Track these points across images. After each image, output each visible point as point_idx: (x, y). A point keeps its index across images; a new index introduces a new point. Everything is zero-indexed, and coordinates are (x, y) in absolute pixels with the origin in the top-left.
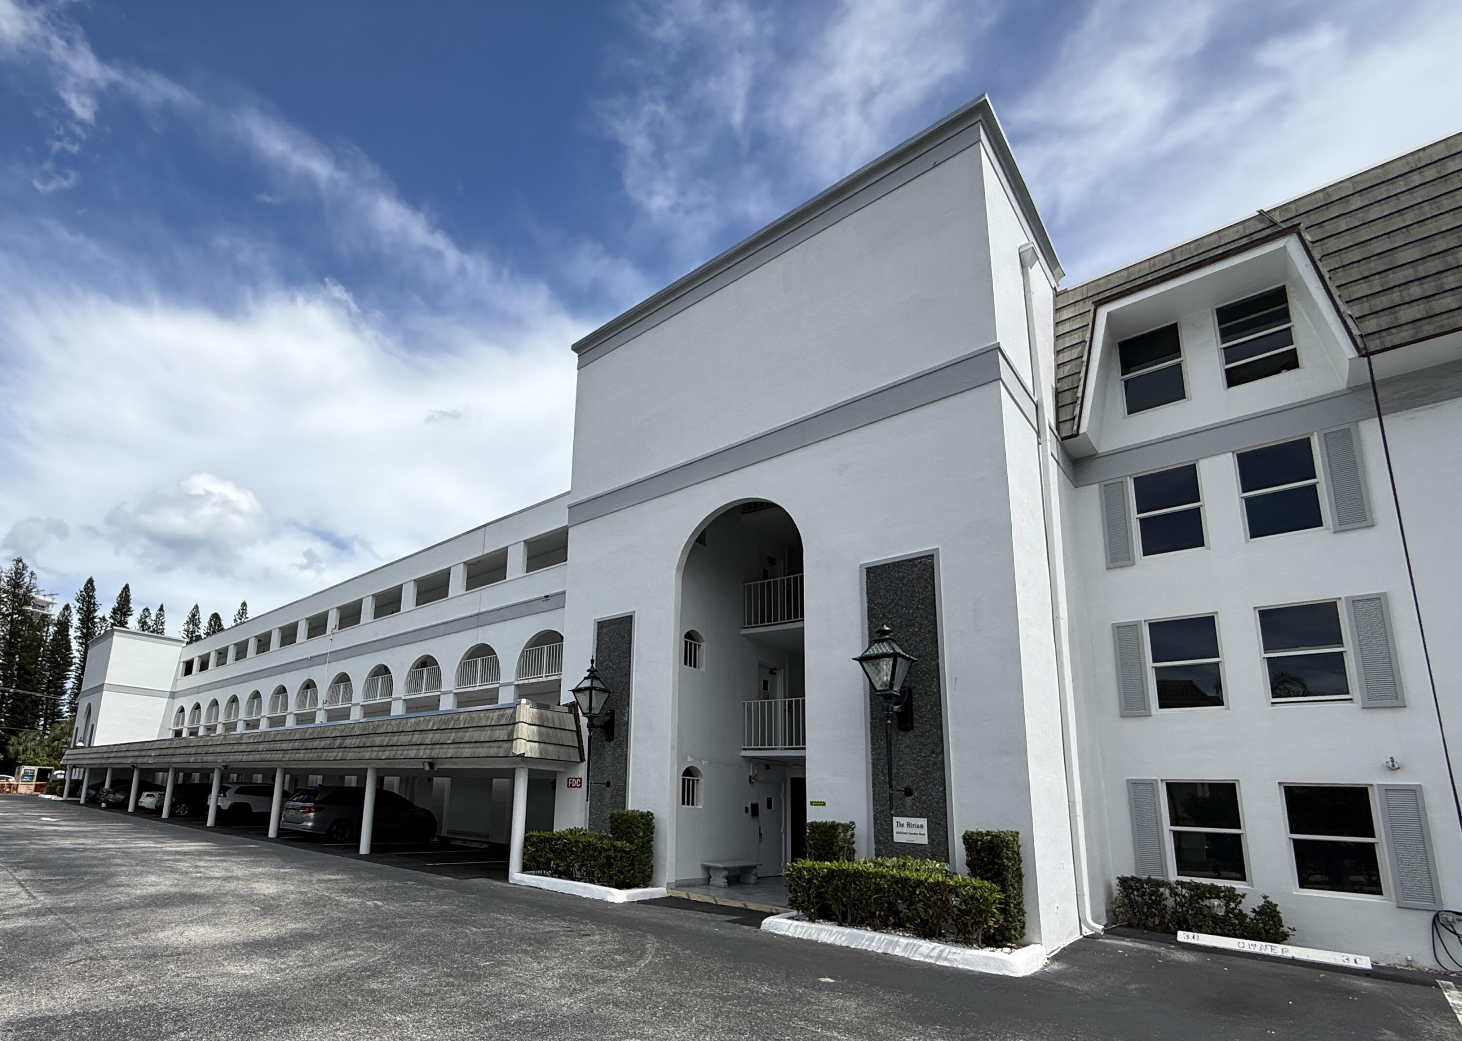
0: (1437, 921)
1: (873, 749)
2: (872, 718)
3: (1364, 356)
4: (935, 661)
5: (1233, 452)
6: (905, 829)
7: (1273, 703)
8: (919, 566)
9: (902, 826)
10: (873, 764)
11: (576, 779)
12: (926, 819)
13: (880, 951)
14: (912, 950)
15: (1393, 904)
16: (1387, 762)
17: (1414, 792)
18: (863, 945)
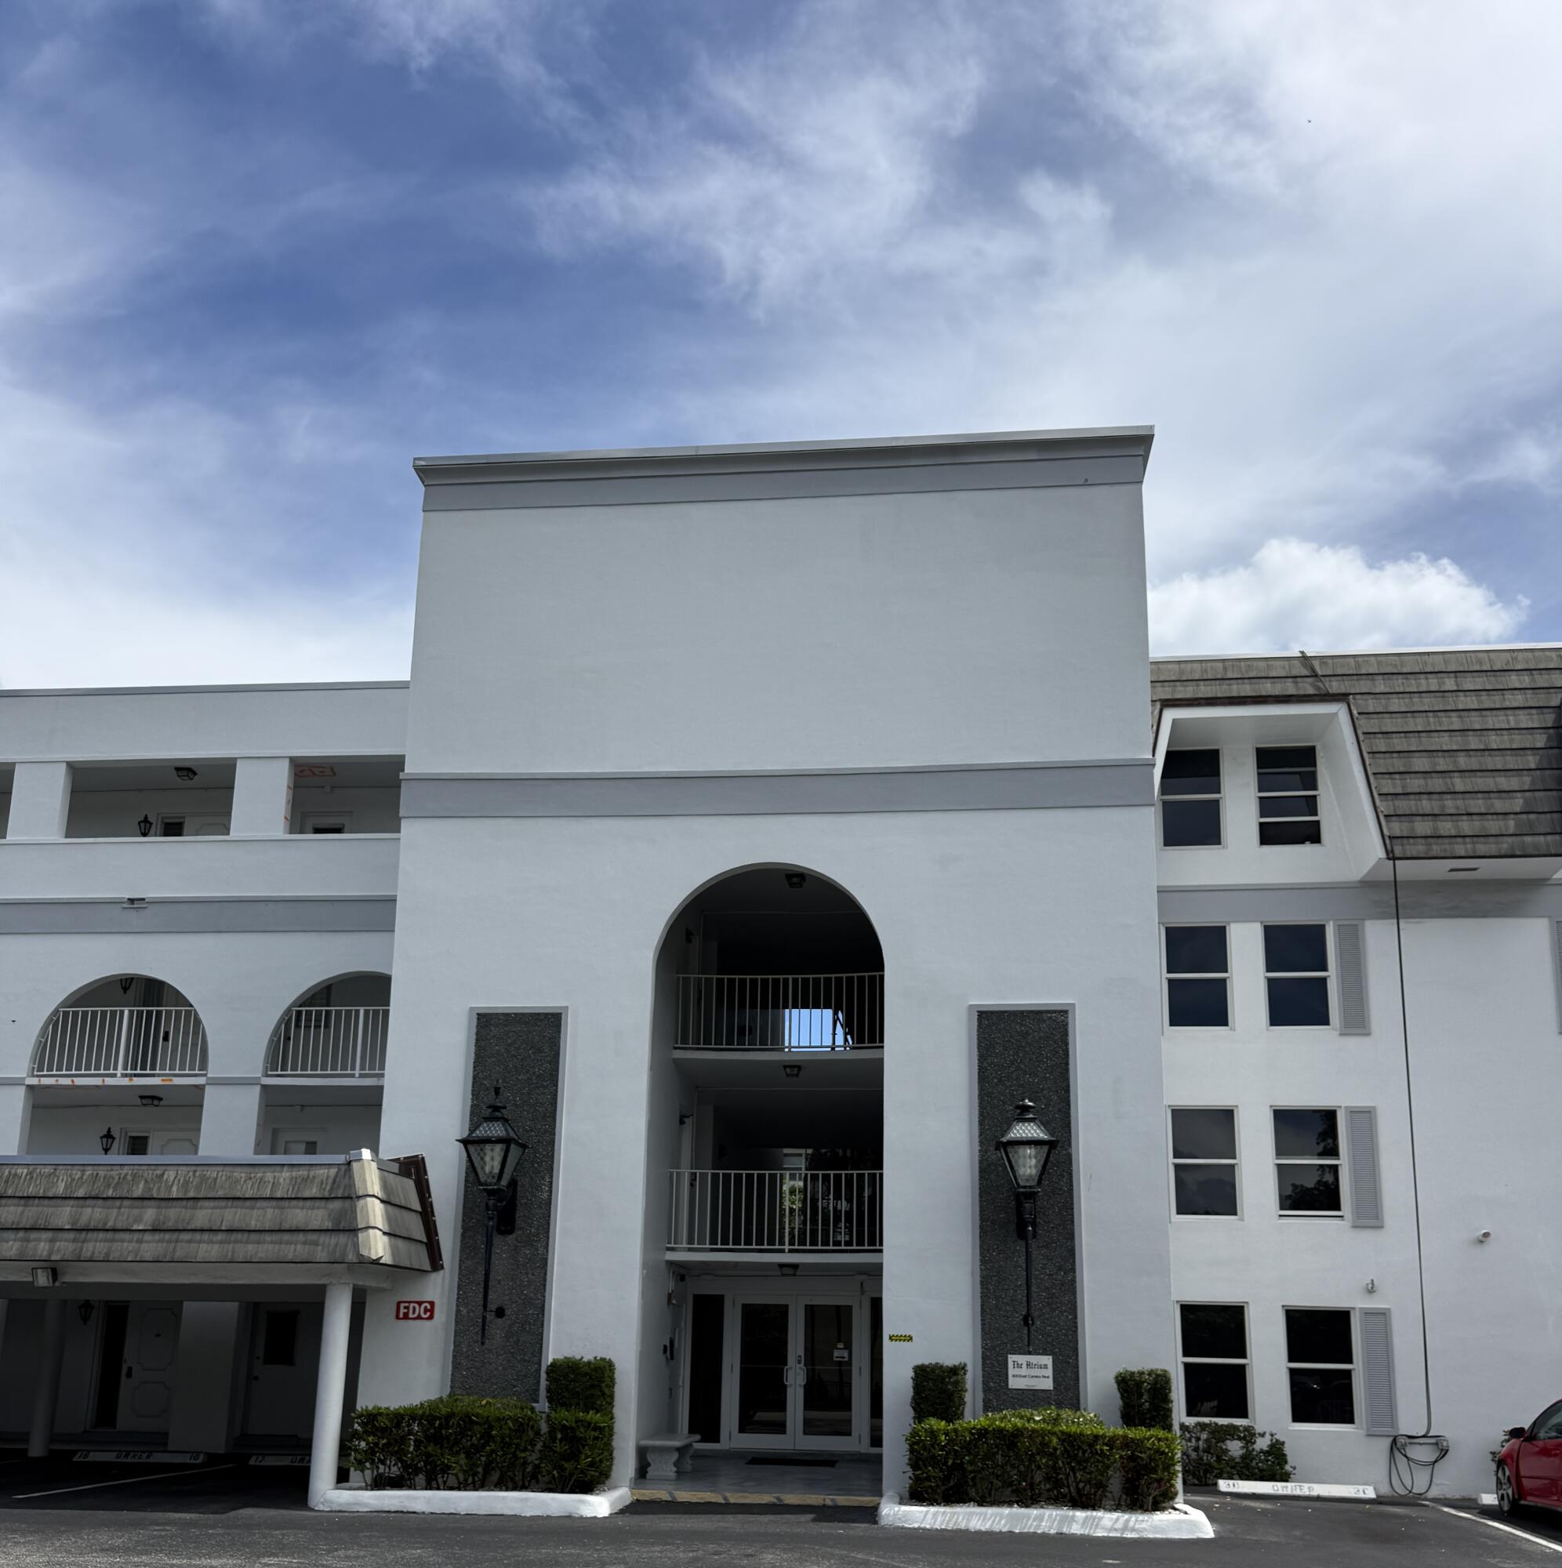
0: (1394, 1446)
1: (983, 1262)
2: (982, 1220)
3: (1389, 859)
4: (1066, 1150)
5: (1262, 923)
6: (1024, 1371)
7: (1280, 1216)
8: (1048, 1022)
9: (1020, 1366)
10: (982, 1283)
11: (420, 1303)
12: (1051, 1357)
13: (1052, 1532)
14: (1092, 1524)
15: (1363, 1432)
16: (1367, 1284)
17: (1383, 1315)
18: (1030, 1528)
